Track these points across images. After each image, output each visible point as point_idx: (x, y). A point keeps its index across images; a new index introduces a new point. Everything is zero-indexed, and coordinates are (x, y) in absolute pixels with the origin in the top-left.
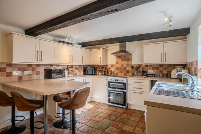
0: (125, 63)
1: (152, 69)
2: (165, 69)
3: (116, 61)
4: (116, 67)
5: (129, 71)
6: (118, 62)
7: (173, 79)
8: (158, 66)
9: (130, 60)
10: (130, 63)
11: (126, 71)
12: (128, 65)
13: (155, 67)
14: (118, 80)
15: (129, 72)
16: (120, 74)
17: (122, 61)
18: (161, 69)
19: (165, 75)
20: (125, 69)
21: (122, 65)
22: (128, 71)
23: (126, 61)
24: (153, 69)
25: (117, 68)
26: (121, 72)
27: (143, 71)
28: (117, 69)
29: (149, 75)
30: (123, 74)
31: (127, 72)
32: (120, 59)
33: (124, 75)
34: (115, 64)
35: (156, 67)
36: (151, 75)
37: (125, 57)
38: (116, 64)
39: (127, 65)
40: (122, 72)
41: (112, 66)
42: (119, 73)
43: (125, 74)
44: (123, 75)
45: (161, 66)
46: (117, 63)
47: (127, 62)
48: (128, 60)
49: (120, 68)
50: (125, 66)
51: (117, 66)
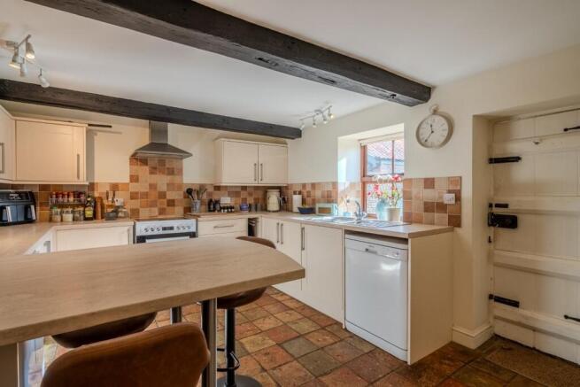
0: (162, 181)
1: (229, 196)
2: (250, 194)
3: (131, 172)
4: (132, 190)
5: (173, 201)
6: (138, 176)
7: (274, 212)
8: (239, 190)
9: (176, 172)
10: (176, 179)
11: (165, 201)
12: (171, 186)
13: (234, 190)
14: (172, 228)
15: (174, 205)
16: (144, 213)
17: (151, 173)
18: (244, 194)
19: (253, 207)
20: (162, 195)
21: (152, 186)
22: (171, 203)
23: (164, 173)
24: (230, 194)
25: (137, 193)
26: (151, 206)
27: (211, 201)
28: (134, 196)
29: (224, 208)
30: (155, 211)
31: (168, 205)
32: (146, 169)
33: (160, 214)
34: (127, 180)
35: (236, 191)
36: (227, 208)
37: (162, 162)
38: (131, 181)
39: (168, 185)
40: (153, 205)
41: (115, 187)
42: (141, 209)
43: (162, 212)
44: (157, 214)
45: (244, 188)
46: (134, 179)
47: (169, 177)
48: (171, 172)
49: (146, 195)
50: (164, 188)
51: (135, 187)
